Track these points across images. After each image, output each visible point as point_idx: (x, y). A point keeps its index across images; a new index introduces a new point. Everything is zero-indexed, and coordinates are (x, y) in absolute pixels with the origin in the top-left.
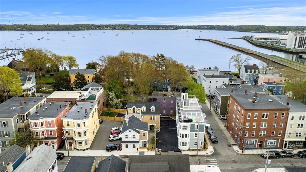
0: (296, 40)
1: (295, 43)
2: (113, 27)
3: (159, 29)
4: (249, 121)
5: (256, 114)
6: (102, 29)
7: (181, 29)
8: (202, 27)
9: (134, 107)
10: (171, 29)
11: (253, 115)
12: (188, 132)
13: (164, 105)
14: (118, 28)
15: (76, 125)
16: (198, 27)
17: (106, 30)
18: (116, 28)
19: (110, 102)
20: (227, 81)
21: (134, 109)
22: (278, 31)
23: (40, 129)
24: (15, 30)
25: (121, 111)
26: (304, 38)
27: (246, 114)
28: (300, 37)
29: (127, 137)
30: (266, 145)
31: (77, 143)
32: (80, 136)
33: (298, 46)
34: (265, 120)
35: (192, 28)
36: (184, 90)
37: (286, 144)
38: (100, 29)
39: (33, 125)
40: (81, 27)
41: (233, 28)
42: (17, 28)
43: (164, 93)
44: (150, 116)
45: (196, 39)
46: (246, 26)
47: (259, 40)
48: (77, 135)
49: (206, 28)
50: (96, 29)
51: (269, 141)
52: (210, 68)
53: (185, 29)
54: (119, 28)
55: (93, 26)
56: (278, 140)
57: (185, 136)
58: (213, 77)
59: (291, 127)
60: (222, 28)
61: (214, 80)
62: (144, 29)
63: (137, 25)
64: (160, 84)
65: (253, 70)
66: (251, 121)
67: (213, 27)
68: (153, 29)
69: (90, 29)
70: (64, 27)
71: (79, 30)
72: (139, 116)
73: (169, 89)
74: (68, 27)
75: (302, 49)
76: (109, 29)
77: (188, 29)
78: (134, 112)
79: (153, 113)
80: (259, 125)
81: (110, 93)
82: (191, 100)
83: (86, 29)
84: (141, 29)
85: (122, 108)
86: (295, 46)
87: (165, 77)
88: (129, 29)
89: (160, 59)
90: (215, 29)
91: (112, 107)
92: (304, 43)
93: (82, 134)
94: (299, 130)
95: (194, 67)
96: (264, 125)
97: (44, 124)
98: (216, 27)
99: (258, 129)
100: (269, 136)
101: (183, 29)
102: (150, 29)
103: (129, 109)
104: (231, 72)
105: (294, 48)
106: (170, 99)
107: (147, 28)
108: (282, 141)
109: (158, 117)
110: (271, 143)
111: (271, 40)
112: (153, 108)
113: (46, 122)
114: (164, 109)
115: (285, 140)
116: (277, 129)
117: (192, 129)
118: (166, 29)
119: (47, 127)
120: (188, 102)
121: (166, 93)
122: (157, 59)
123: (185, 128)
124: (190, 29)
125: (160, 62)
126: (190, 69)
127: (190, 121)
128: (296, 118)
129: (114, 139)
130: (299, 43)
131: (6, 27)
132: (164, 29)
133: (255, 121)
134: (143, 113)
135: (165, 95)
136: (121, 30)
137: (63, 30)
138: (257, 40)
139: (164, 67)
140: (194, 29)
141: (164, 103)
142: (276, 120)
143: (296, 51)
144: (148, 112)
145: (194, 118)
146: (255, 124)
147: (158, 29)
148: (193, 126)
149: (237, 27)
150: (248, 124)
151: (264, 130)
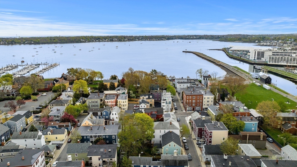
0: (255, 54)
1: (255, 56)
2: (111, 39)
3: (153, 40)
4: (188, 100)
5: (190, 97)
6: (101, 41)
7: (172, 39)
8: (192, 37)
9: (143, 96)
10: (163, 39)
11: (189, 97)
12: (165, 104)
13: (156, 96)
14: (115, 40)
15: (123, 102)
16: (187, 37)
17: (105, 41)
18: (114, 40)
19: (131, 95)
20: (189, 85)
21: (143, 97)
22: (257, 41)
23: (109, 104)
24: (24, 43)
25: (136, 100)
26: (261, 53)
27: (186, 97)
28: (258, 52)
29: (141, 107)
30: (196, 110)
31: (123, 109)
32: (124, 106)
33: (257, 58)
34: (194, 99)
35: (182, 39)
36: (165, 89)
37: (204, 109)
38: (99, 41)
39: (107, 102)
40: (83, 39)
41: (220, 37)
42: (26, 41)
43: (156, 91)
44: (150, 100)
45: (183, 52)
46: (231, 35)
47: (234, 52)
48: (123, 106)
49: (195, 38)
50: (96, 41)
51: (197, 108)
52: (182, 78)
53: (176, 39)
54: (117, 39)
55: (93, 38)
56: (200, 107)
57: (163, 106)
58: (182, 83)
59: (205, 102)
60: (210, 38)
61: (182, 85)
62: (139, 40)
63: (132, 36)
64: (154, 87)
65: (208, 78)
66: (189, 100)
67: (201, 37)
68: (147, 40)
69: (91, 41)
70: (68, 40)
71: (81, 42)
72: (145, 100)
73: (159, 89)
74: (71, 40)
75: (260, 60)
76: (108, 41)
77: (179, 39)
78: (143, 98)
79: (151, 99)
80: (192, 101)
81: (130, 91)
82: (168, 93)
83: (87, 41)
84: (136, 40)
85: (136, 98)
86: (255, 58)
87: (156, 84)
88: (126, 40)
89: (154, 73)
90: (203, 39)
91: (132, 98)
92: (261, 56)
93: (125, 106)
94: (208, 103)
95: (175, 77)
96: (194, 101)
97: (111, 102)
98: (204, 37)
99: (192, 103)
100: (196, 105)
101: (174, 39)
102: (144, 40)
103: (141, 97)
104: (198, 79)
105: (255, 60)
106: (158, 93)
107: (142, 39)
108: (202, 108)
109: (153, 100)
110: (198, 109)
111: (243, 52)
112: (151, 97)
113: (111, 101)
114: (156, 98)
115: (203, 107)
116: (199, 103)
117: (166, 103)
118: (159, 40)
119: (111, 103)
120: (166, 93)
121: (157, 91)
122: (152, 72)
123: (164, 103)
124: (181, 39)
125: (154, 74)
126: (172, 78)
127: (165, 100)
128: (206, 98)
129: (136, 108)
130: (257, 56)
131: (17, 41)
132: (157, 40)
133: (190, 100)
134: (147, 99)
135: (156, 92)
136: (118, 41)
137: (66, 43)
138: (232, 52)
139: (156, 78)
140: (184, 39)
141: (156, 95)
142: (198, 99)
143: (254, 63)
144: (149, 98)
145: (167, 99)
146: (190, 101)
147: (151, 40)
148: (166, 102)
149: (223, 36)
150: (188, 101)
151: (194, 103)
